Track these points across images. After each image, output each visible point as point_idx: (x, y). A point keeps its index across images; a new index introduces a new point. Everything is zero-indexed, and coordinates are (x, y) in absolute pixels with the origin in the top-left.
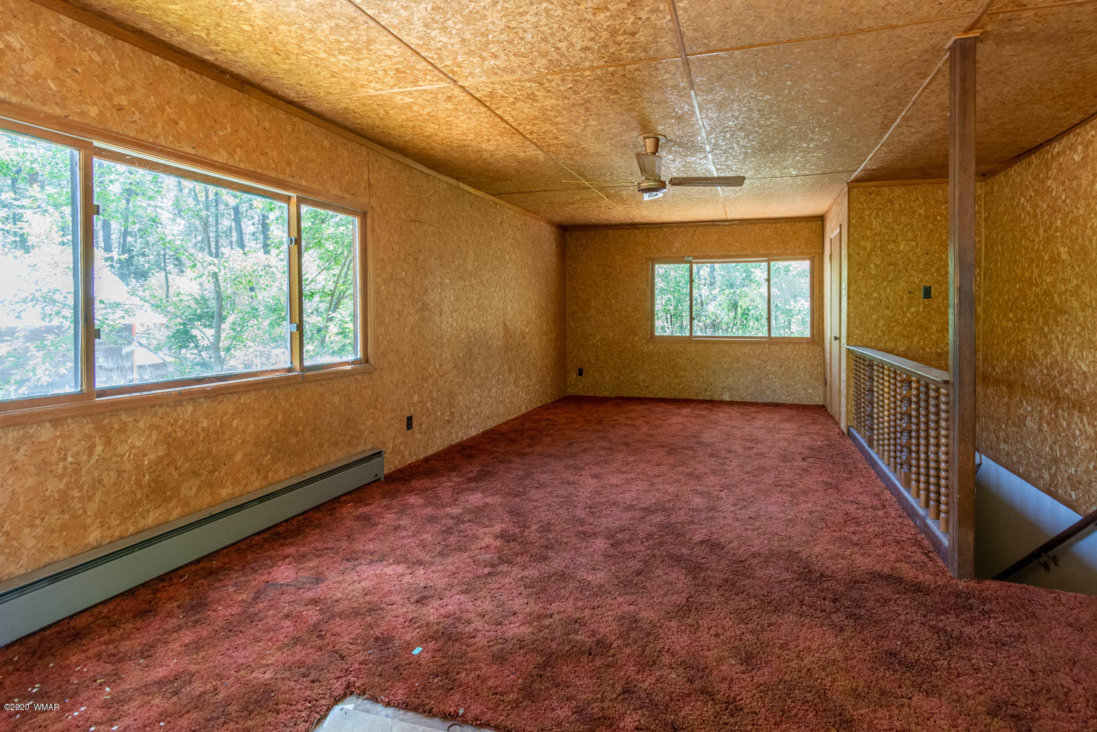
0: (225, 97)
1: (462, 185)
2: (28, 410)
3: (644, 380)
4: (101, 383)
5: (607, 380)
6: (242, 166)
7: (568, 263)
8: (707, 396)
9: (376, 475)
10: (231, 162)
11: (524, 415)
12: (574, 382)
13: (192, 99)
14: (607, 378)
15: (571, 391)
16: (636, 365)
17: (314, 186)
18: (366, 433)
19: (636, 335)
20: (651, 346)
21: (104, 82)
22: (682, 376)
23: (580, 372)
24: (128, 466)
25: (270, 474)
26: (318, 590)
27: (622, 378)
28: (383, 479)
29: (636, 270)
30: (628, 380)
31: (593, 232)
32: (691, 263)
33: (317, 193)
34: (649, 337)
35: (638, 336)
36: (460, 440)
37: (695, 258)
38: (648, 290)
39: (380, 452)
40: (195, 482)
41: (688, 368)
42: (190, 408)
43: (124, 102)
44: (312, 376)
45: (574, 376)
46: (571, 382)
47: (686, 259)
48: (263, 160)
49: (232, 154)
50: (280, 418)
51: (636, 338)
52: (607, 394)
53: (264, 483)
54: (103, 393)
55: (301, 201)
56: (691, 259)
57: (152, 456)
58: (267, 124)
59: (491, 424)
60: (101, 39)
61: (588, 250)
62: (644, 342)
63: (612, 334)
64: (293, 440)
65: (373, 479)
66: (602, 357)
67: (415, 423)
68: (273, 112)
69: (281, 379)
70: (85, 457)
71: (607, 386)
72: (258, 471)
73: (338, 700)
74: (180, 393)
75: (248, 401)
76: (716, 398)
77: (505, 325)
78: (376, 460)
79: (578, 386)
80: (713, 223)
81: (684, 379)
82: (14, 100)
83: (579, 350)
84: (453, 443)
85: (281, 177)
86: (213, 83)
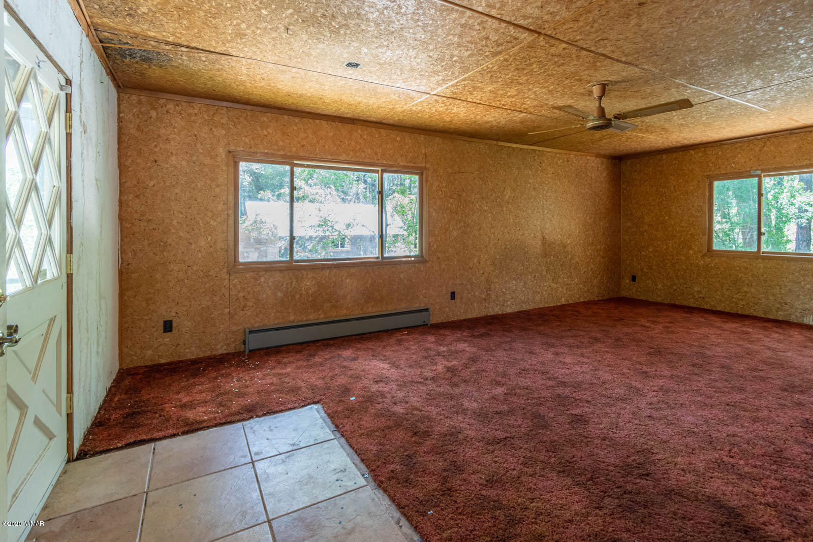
0: (345, 129)
1: (500, 143)
2: (272, 265)
3: (700, 292)
4: (296, 257)
5: (659, 287)
6: (353, 159)
7: (623, 186)
8: (780, 316)
9: (424, 322)
10: (348, 159)
11: (563, 306)
12: (627, 286)
13: (331, 134)
14: (660, 286)
15: (624, 293)
16: (690, 277)
17: (391, 163)
18: (421, 297)
19: (690, 248)
20: (708, 260)
21: (297, 137)
22: (746, 292)
23: (634, 278)
24: (304, 293)
25: (364, 308)
26: (350, 363)
27: (675, 287)
28: (429, 325)
29: (691, 188)
30: (682, 290)
31: (647, 158)
32: (759, 177)
33: (391, 166)
34: (705, 250)
35: (692, 249)
36: (495, 313)
37: (763, 171)
38: (706, 208)
39: (428, 309)
40: (329, 304)
41: (754, 284)
42: (328, 271)
43: (305, 143)
44: (387, 262)
45: (627, 281)
46: (625, 286)
47: (753, 173)
48: (363, 155)
49: (347, 155)
50: (370, 281)
51: (691, 252)
52: (659, 300)
53: (361, 312)
54: (297, 261)
55: (383, 171)
56: (759, 172)
57: (313, 290)
58: (365, 137)
59: (525, 307)
60: (297, 120)
61: (642, 174)
62: (699, 255)
63: (665, 247)
64: (377, 294)
65: (422, 324)
66: (655, 267)
67: (457, 296)
68: (369, 129)
69: (370, 262)
70: (289, 286)
71: (659, 293)
72: (358, 305)
73: (315, 403)
74: (324, 264)
75: (354, 271)
76: (793, 319)
77: (544, 238)
78: (424, 313)
79: (629, 290)
80: (791, 132)
81: (749, 295)
82: (270, 152)
83: (632, 259)
84: (489, 314)
85: (372, 161)
86: (340, 124)
